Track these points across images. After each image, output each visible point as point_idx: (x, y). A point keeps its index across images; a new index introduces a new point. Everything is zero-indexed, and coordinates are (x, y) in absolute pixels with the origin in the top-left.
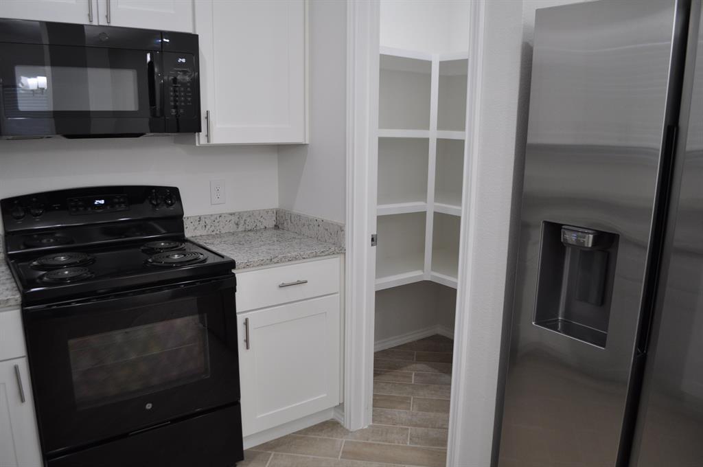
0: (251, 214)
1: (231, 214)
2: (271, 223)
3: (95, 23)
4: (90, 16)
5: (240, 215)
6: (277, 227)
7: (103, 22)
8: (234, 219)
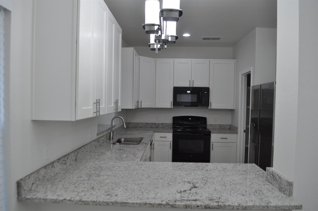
0: (223, 125)
1: (218, 125)
2: (228, 128)
3: (191, 86)
4: (190, 85)
5: (220, 125)
6: (230, 129)
7: (192, 86)
8: (219, 126)
